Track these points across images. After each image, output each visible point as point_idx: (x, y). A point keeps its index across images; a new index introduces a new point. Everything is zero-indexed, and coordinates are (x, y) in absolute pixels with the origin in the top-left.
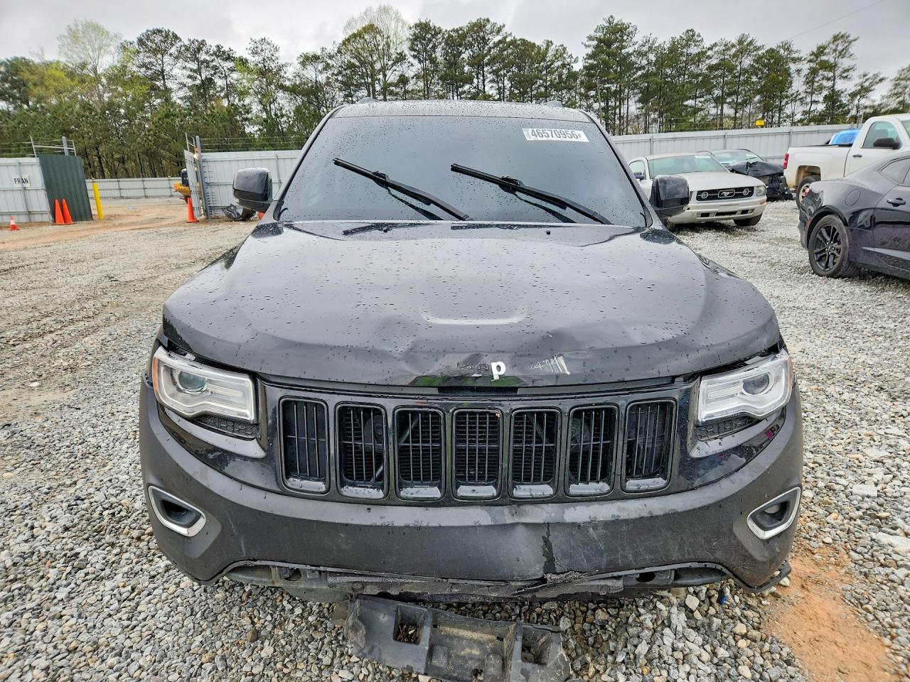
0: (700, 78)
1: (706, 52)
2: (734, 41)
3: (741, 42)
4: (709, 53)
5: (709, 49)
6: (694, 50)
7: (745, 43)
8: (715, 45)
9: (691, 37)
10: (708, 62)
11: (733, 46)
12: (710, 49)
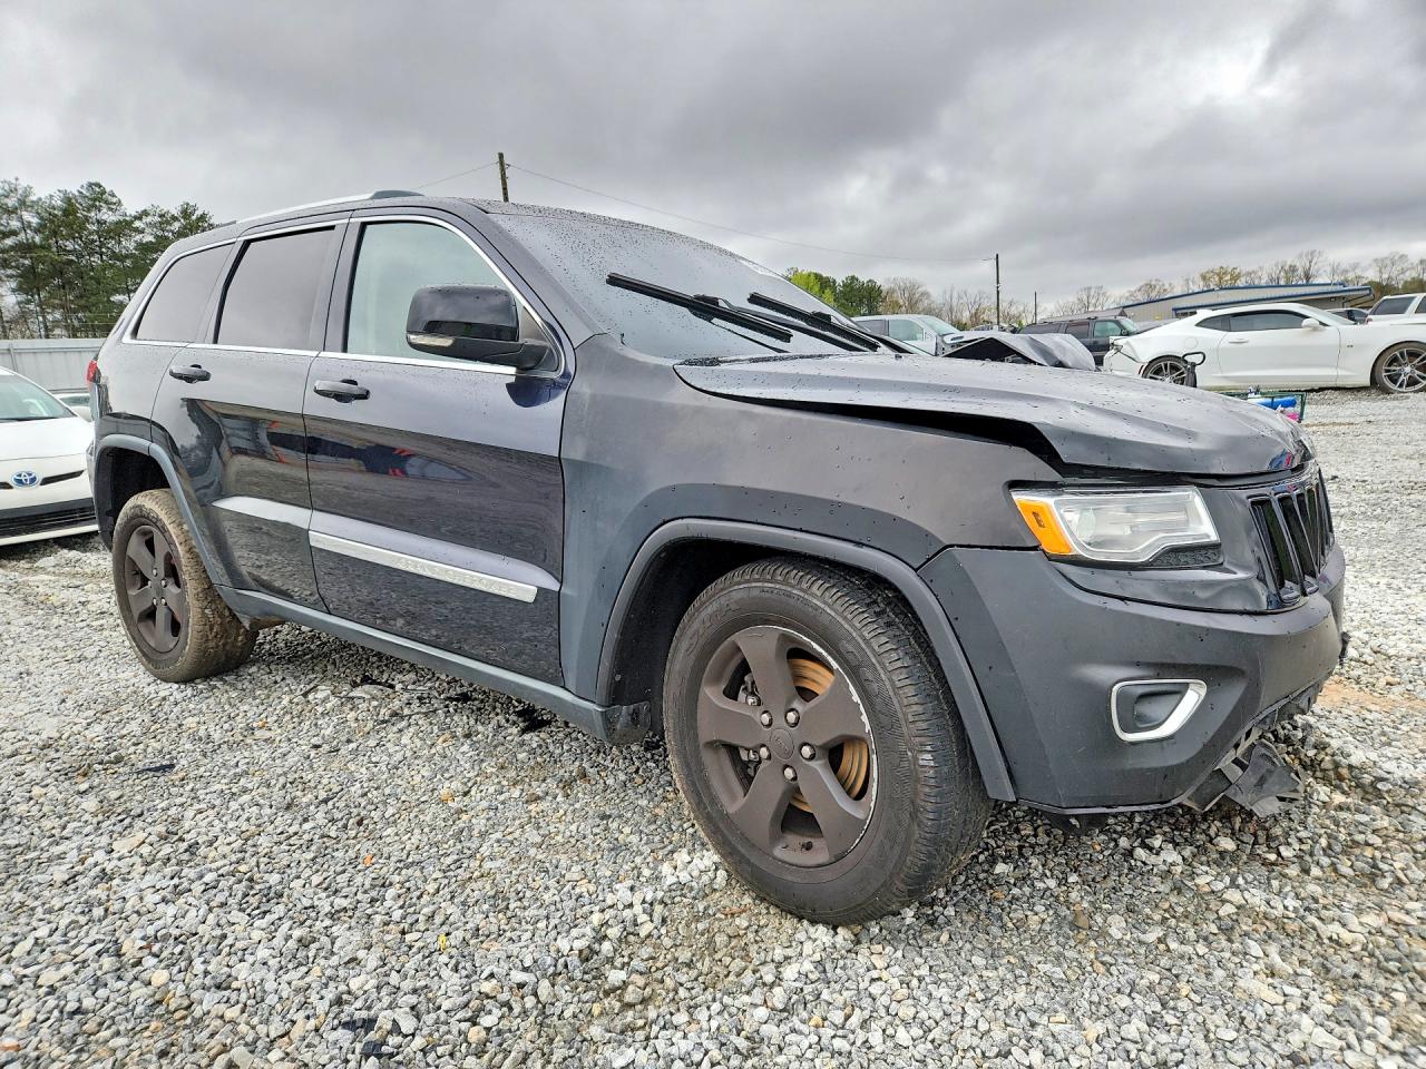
0: (128, 263)
1: (132, 222)
2: (175, 212)
3: (186, 213)
4: (137, 224)
5: (136, 218)
6: (108, 217)
7: (194, 217)
8: (145, 213)
9: (98, 196)
10: (138, 237)
11: (175, 218)
12: (139, 218)
